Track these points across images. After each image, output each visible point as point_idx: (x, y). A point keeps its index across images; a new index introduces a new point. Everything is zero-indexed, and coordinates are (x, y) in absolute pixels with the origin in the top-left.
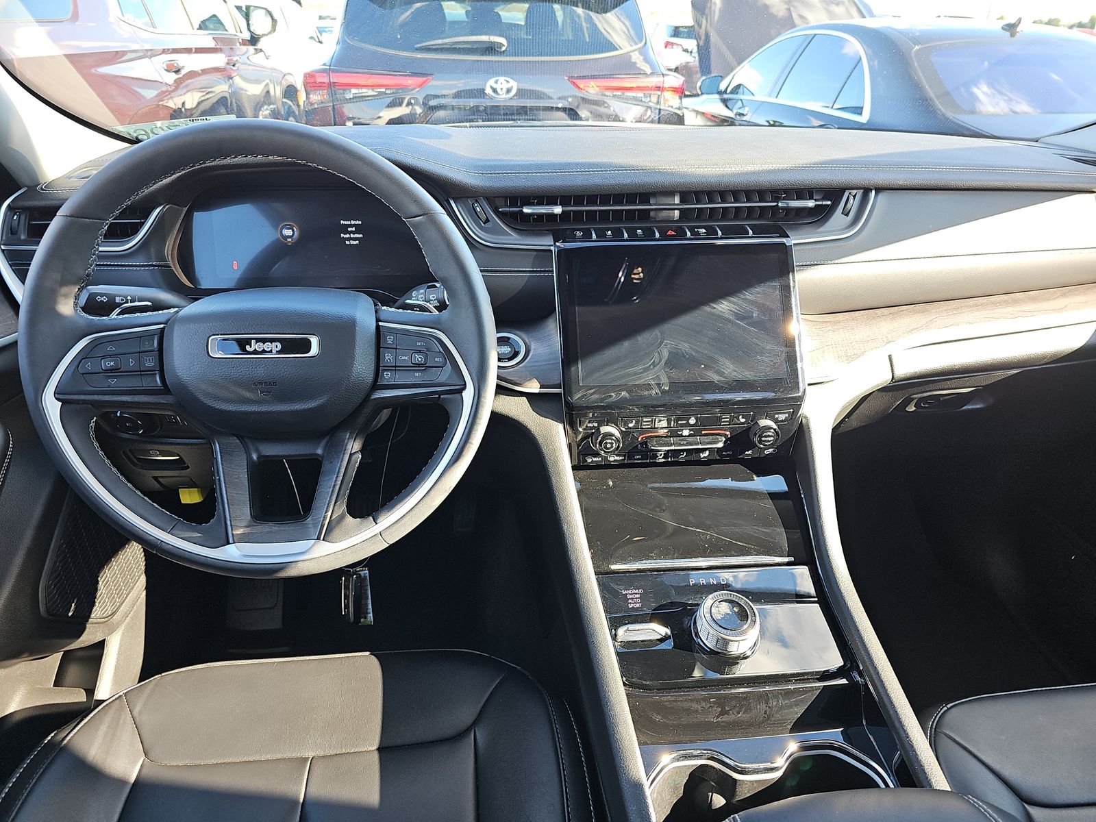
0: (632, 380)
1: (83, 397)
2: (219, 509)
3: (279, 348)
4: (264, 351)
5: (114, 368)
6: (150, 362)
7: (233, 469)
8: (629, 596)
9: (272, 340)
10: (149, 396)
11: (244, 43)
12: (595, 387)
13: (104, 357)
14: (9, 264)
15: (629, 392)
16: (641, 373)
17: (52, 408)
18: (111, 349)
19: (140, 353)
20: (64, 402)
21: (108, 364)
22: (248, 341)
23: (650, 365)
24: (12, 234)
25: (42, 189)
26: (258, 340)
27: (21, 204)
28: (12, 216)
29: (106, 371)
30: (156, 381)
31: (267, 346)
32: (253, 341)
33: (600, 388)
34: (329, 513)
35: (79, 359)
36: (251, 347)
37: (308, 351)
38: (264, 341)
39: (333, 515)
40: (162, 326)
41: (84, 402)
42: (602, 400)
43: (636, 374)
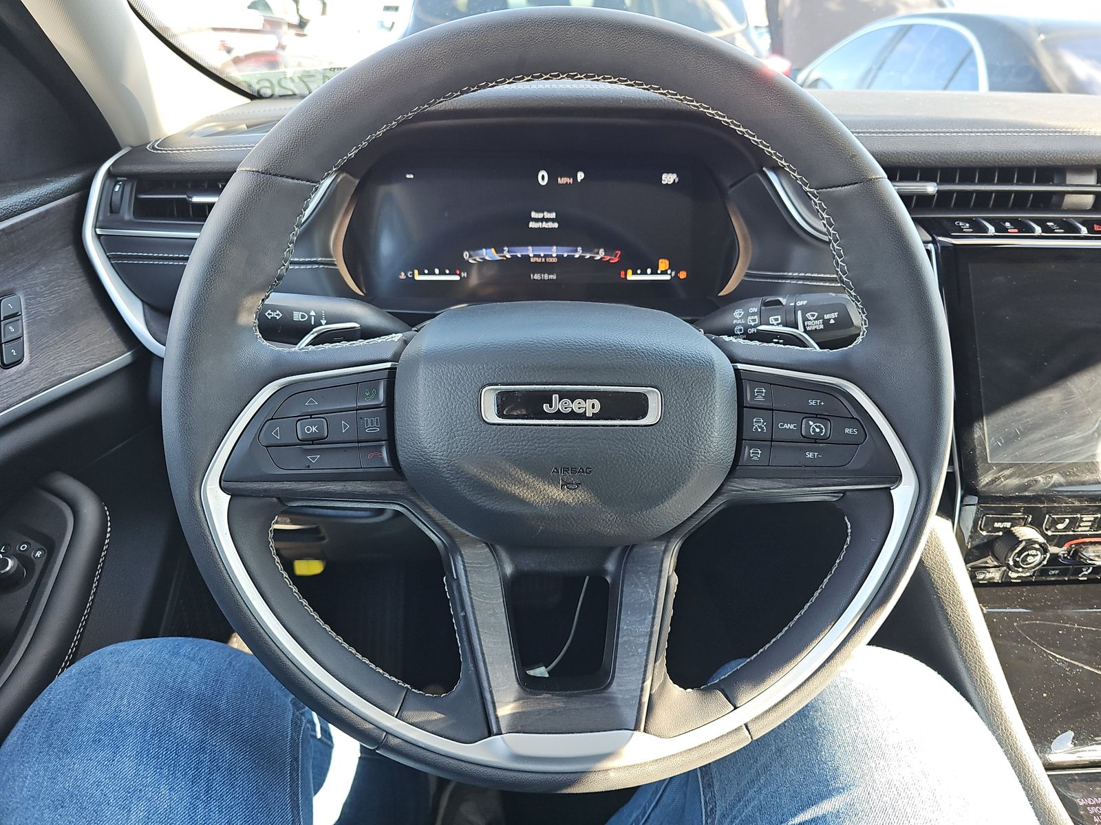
0: (1068, 456)
1: (266, 485)
2: (468, 669)
3: (597, 410)
4: (573, 415)
5: (318, 436)
6: (373, 426)
7: (485, 599)
8: (1092, 810)
9: (585, 396)
10: (368, 484)
11: (290, 26)
12: (1011, 465)
13: (301, 417)
14: (107, 256)
15: (1064, 475)
16: (1077, 446)
17: (217, 503)
18: (312, 404)
19: (357, 410)
20: (235, 495)
21: (309, 429)
22: (546, 397)
23: (1093, 434)
24: (111, 212)
25: (153, 148)
26: (563, 395)
27: (126, 168)
28: (112, 187)
29: (305, 441)
30: (382, 458)
31: (576, 406)
32: (555, 397)
33: (1018, 468)
34: (648, 683)
35: (261, 420)
36: (551, 406)
37: (644, 414)
38: (573, 396)
39: (654, 684)
40: (388, 365)
41: (267, 494)
42: (1025, 487)
43: (1071, 447)
